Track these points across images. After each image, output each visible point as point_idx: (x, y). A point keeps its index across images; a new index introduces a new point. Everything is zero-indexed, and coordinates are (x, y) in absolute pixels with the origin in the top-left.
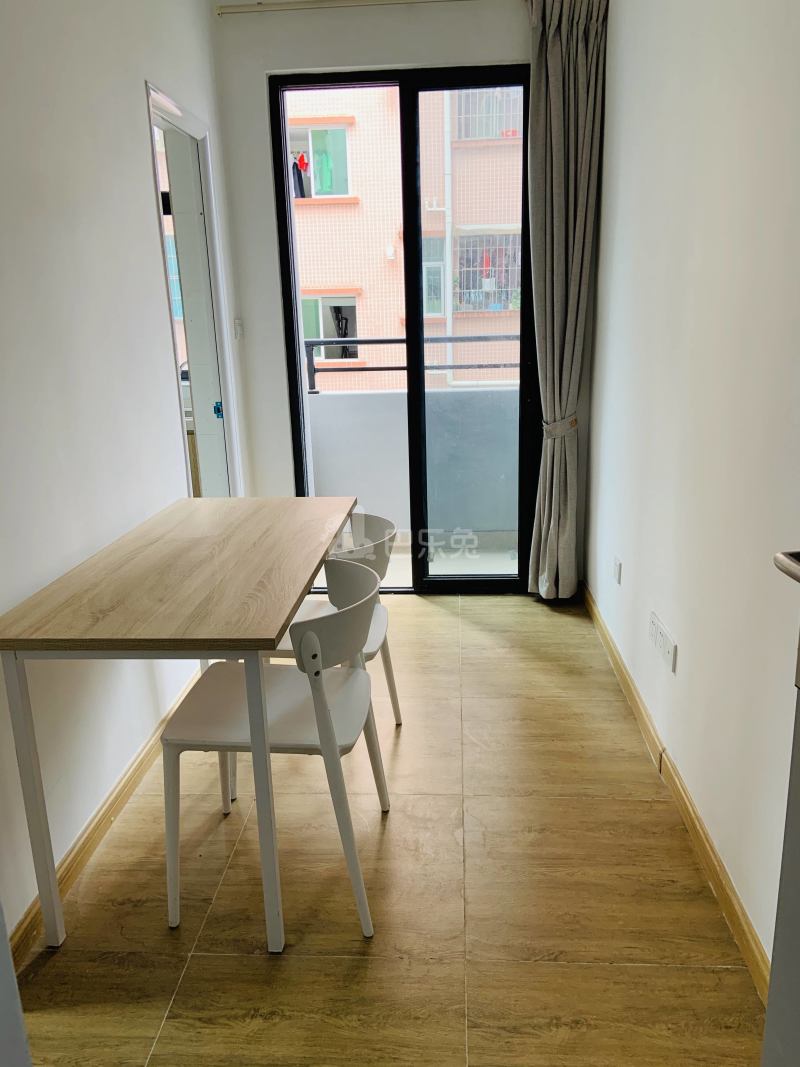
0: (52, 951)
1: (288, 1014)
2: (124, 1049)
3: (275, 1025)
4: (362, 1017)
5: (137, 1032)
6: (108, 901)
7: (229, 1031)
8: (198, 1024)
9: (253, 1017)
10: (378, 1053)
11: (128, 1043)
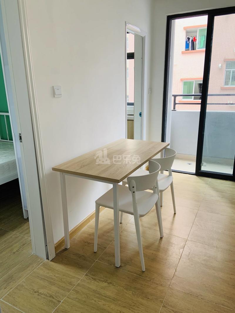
0: (66, 249)
1: (114, 284)
2: (73, 280)
3: (110, 286)
4: (133, 292)
5: (77, 276)
6: (83, 241)
7: (98, 284)
8: (92, 279)
9: (105, 282)
10: (134, 304)
11: (74, 278)
